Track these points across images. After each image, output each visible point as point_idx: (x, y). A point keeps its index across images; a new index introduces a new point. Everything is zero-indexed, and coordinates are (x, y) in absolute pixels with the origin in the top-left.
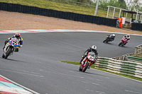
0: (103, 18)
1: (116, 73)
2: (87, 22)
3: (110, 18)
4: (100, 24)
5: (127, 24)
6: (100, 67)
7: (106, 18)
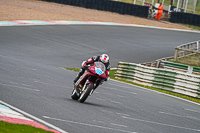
0: (128, 4)
1: (147, 87)
2: (106, 10)
3: (138, 4)
4: (123, 14)
5: (163, 14)
6: (123, 77)
7: (132, 5)
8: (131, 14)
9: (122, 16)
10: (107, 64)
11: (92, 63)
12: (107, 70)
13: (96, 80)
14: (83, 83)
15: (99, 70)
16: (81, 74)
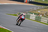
8: (20, 2)
9: (18, 2)
10: (25, 16)
11: (21, 16)
12: (25, 17)
13: (22, 20)
14: (19, 21)
15: (23, 17)
16: (18, 19)
